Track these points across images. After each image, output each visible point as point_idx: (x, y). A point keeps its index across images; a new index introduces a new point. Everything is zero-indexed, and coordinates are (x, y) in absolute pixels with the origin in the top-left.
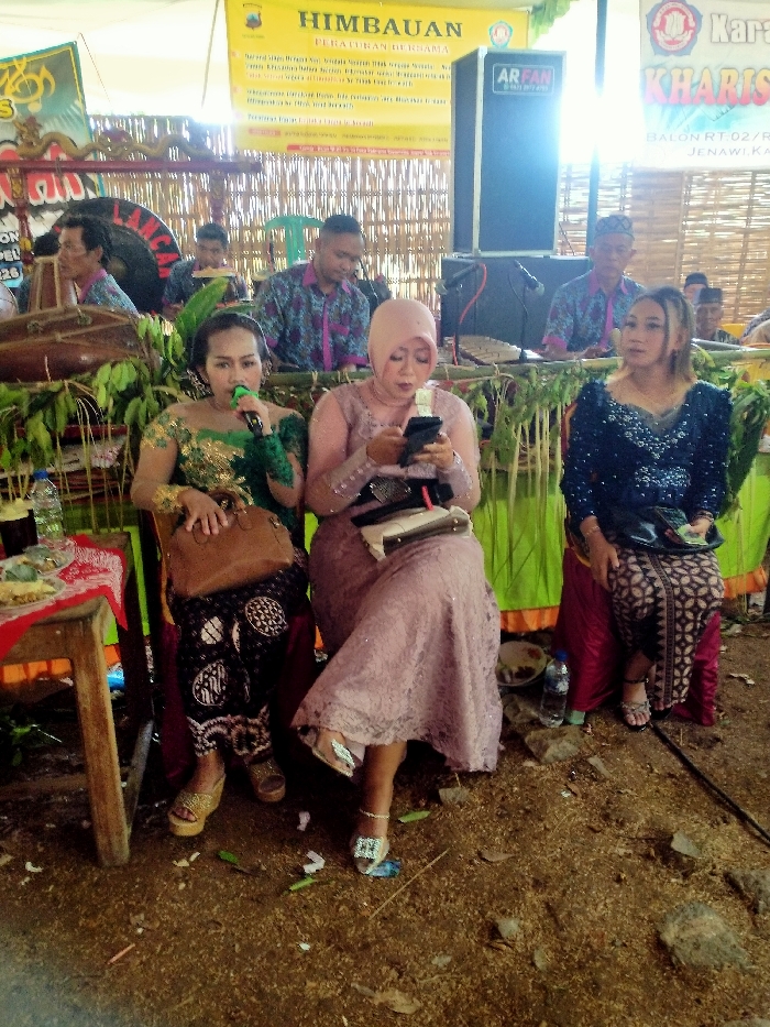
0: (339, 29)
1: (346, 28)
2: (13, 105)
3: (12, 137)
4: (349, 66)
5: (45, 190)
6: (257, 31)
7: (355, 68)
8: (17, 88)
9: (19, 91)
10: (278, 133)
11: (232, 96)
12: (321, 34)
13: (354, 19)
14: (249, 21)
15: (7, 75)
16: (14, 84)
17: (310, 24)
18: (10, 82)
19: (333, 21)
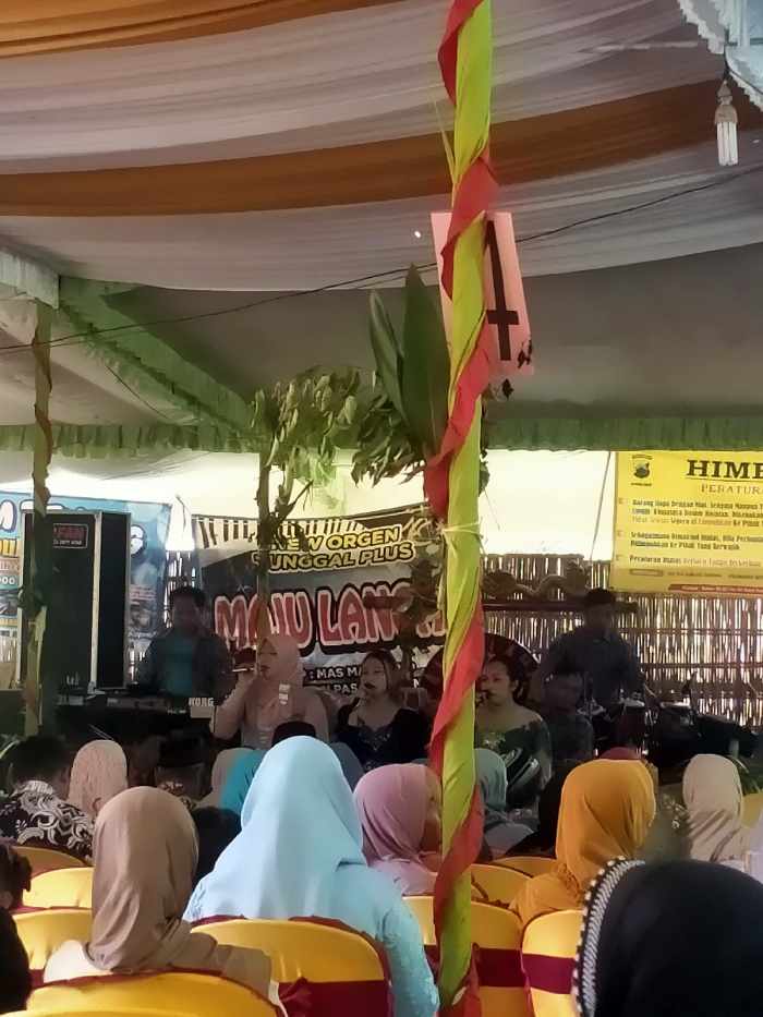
0: (728, 476)
1: (736, 474)
2: (413, 548)
3: (409, 576)
4: (735, 509)
5: (433, 625)
6: (644, 480)
7: (742, 511)
8: (418, 533)
9: (419, 535)
10: (660, 573)
11: (614, 540)
12: (710, 481)
13: (745, 465)
14: (637, 470)
15: (412, 520)
16: (416, 529)
17: (698, 472)
18: (414, 526)
19: (723, 469)
